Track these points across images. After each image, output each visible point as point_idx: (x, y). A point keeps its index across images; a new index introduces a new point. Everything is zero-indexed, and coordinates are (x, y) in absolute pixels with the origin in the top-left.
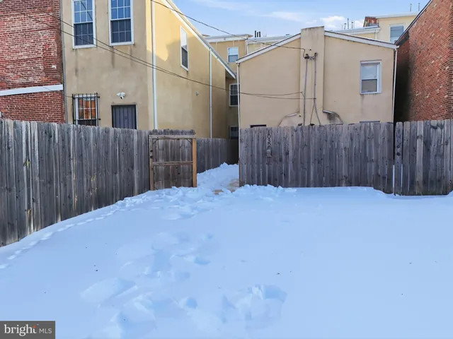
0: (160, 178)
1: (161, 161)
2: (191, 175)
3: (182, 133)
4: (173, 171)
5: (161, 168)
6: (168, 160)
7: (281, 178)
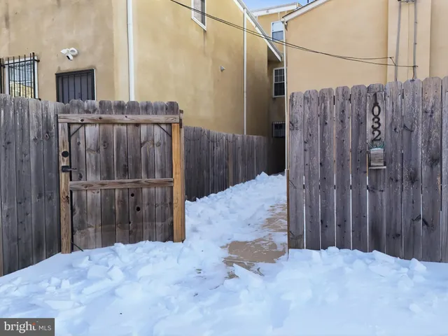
0: (90, 222)
1: (91, 178)
2: (168, 209)
3: (147, 108)
4: (123, 203)
5: (93, 197)
6: (109, 176)
7: (413, 232)
